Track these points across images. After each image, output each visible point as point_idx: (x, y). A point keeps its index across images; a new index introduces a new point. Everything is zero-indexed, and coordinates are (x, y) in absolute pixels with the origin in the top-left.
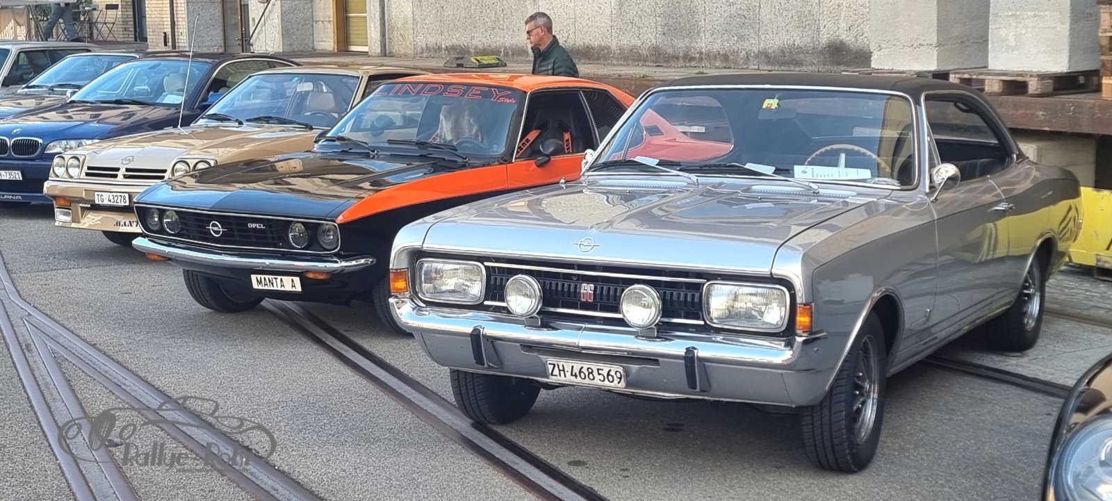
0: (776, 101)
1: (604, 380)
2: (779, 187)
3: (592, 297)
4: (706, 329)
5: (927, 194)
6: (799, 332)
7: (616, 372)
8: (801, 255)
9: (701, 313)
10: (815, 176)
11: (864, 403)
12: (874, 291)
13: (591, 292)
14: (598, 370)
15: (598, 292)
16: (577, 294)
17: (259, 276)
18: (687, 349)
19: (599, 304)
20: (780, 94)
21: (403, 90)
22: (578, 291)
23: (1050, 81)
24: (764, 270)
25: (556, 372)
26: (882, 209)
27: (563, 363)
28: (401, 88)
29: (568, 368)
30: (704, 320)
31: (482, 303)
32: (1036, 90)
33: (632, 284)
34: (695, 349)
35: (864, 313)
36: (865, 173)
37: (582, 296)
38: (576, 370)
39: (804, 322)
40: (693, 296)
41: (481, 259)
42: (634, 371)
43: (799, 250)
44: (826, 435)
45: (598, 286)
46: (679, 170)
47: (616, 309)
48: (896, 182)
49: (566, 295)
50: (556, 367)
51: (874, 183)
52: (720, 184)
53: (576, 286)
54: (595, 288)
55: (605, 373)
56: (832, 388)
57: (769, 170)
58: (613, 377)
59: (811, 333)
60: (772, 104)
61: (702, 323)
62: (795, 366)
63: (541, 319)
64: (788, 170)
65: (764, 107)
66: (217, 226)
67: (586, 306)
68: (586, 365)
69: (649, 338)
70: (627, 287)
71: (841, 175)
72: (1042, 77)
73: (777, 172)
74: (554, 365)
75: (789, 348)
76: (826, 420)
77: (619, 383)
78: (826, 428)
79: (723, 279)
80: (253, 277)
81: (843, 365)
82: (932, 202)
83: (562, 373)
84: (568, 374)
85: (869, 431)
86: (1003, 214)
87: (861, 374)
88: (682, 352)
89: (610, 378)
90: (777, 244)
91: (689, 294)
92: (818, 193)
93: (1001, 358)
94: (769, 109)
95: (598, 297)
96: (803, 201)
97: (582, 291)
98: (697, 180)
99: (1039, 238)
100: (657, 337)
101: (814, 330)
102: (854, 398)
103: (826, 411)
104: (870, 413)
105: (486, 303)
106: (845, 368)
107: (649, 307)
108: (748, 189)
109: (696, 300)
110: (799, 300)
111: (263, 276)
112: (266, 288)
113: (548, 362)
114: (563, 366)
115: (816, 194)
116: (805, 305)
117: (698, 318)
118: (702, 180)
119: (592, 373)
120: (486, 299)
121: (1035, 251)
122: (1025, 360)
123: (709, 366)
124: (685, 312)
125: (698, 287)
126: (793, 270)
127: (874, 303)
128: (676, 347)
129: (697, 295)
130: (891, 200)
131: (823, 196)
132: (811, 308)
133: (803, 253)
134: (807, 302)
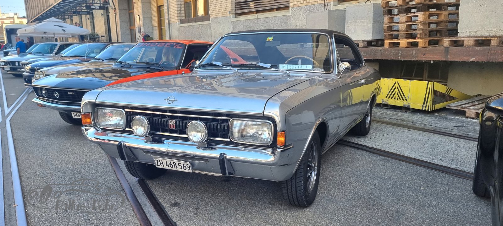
0: (272, 38)
1: (182, 169)
2: (273, 73)
3: (175, 126)
4: (231, 143)
5: (337, 75)
6: (279, 146)
7: (187, 165)
8: (280, 104)
9: (228, 135)
10: (288, 68)
11: (311, 173)
12: (316, 120)
13: (173, 124)
14: (178, 163)
15: (177, 124)
16: (167, 125)
17: (74, 113)
18: (220, 154)
19: (178, 130)
20: (274, 35)
21: (144, 45)
22: (168, 123)
23: (366, 43)
24: (259, 112)
25: (159, 164)
26: (317, 82)
27: (162, 160)
28: (144, 44)
29: (164, 162)
30: (230, 139)
31: (125, 129)
32: (362, 45)
33: (193, 120)
34: (225, 154)
35: (312, 132)
36: (310, 67)
37: (170, 125)
38: (168, 163)
39: (281, 140)
40: (224, 126)
41: (123, 107)
42: (196, 164)
43: (278, 101)
44: (294, 192)
45: (178, 121)
46: (231, 67)
47: (185, 133)
48: (323, 70)
49: (163, 125)
50: (159, 161)
51: (314, 71)
52: (247, 72)
53: (167, 121)
54: (176, 122)
55: (182, 165)
56: (296, 171)
57: (268, 66)
58: (186, 167)
59: (285, 146)
60: (270, 39)
61: (229, 140)
62: (277, 164)
63: (152, 137)
64: (277, 66)
65: (267, 40)
66: (57, 94)
67: (172, 131)
68: (173, 161)
69: (204, 148)
70: (191, 121)
71: (299, 67)
72: (363, 41)
73: (272, 66)
74: (158, 160)
75: (273, 154)
76: (294, 186)
77: (189, 170)
78: (294, 189)
79: (239, 117)
80: (72, 113)
81: (302, 158)
82: (339, 78)
83: (162, 164)
84: (165, 165)
85: (313, 185)
86: (362, 84)
87: (310, 160)
88: (218, 156)
89: (184, 167)
90: (267, 98)
91: (222, 125)
92: (290, 75)
93: (357, 139)
94: (269, 41)
95: (177, 127)
96: (283, 79)
97: (170, 124)
98: (238, 71)
99: (372, 94)
100: (207, 147)
101: (287, 145)
102: (307, 172)
103: (294, 182)
104: (313, 178)
105: (127, 129)
106: (303, 160)
107: (201, 132)
108: (259, 74)
109: (226, 128)
110: (278, 129)
111: (76, 113)
112: (77, 117)
113: (155, 159)
114: (162, 161)
115: (289, 75)
116: (281, 132)
117: (227, 138)
118: (239, 71)
119: (176, 165)
120: (127, 127)
121: (371, 99)
122: (367, 139)
123: (233, 163)
124: (220, 134)
125: (227, 121)
126: (275, 112)
127: (317, 126)
128: (215, 154)
129: (226, 125)
130: (321, 78)
131: (292, 76)
132: (285, 133)
133: (280, 103)
134: (283, 130)
